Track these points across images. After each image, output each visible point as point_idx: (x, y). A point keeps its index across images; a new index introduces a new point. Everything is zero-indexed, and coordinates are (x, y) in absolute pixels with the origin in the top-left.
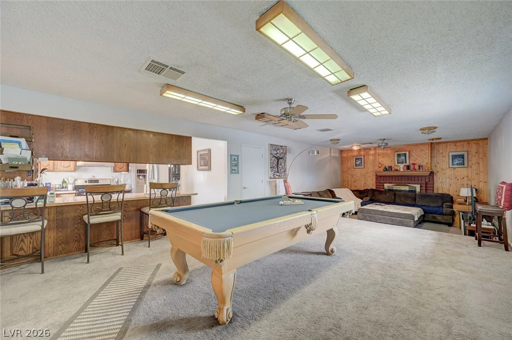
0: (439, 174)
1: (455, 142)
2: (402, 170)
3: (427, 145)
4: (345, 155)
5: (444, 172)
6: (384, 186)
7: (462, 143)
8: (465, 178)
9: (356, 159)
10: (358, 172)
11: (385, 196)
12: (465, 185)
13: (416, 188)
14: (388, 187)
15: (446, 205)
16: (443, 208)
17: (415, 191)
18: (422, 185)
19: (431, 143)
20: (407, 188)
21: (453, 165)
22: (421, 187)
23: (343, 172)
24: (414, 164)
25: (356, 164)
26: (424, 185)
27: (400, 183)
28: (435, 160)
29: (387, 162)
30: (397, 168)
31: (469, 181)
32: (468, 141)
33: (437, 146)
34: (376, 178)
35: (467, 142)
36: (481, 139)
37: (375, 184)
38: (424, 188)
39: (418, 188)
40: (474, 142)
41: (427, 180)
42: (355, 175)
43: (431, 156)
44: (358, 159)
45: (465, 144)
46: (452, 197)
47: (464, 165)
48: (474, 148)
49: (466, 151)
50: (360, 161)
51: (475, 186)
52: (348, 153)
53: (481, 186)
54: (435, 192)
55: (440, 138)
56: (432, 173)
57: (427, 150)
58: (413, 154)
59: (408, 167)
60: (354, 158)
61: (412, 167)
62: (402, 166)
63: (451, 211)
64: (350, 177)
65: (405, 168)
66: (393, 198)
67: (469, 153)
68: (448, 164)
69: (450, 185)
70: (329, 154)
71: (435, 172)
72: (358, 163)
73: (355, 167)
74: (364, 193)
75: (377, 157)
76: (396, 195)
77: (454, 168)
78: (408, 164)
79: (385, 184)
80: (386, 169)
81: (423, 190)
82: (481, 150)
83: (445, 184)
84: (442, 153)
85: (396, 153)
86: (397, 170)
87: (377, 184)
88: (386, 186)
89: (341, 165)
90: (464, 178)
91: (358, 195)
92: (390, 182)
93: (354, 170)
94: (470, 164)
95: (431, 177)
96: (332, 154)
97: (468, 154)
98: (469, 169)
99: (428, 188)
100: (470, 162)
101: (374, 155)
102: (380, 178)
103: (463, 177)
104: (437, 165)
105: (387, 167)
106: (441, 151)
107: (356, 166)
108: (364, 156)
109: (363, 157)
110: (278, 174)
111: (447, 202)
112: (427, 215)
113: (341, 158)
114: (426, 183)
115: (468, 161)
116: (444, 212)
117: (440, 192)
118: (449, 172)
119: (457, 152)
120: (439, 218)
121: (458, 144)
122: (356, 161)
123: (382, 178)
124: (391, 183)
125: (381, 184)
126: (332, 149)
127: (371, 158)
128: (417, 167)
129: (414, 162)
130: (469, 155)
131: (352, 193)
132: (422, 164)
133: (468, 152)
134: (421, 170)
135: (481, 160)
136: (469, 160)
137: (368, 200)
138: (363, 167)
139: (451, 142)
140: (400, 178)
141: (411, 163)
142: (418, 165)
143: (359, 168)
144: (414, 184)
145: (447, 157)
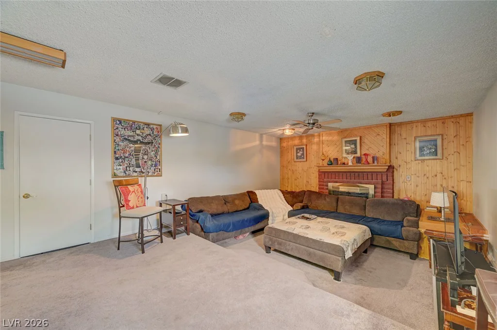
0: (401, 170)
1: (424, 122)
2: (350, 164)
3: (385, 127)
4: (285, 144)
5: (409, 166)
6: (327, 186)
7: (434, 123)
8: (439, 175)
9: (297, 149)
10: (300, 166)
11: (324, 201)
12: (439, 186)
13: (368, 189)
14: (333, 187)
15: (408, 221)
16: (402, 226)
17: (368, 194)
18: (377, 186)
19: (390, 125)
20: (357, 190)
21: (420, 156)
22: (375, 188)
23: (282, 166)
24: (366, 155)
25: (297, 156)
26: (380, 186)
27: (348, 182)
28: (395, 149)
29: (332, 153)
30: (343, 161)
31: (444, 181)
32: (443, 120)
33: (399, 129)
34: (319, 175)
35: (441, 121)
36: (462, 116)
37: (318, 183)
38: (380, 190)
39: (371, 189)
40: (452, 120)
41: (384, 178)
42: (296, 170)
43: (390, 145)
44: (300, 149)
45: (438, 123)
46: (418, 206)
47: (436, 155)
48: (451, 130)
49: (439, 135)
50: (301, 152)
51: (453, 187)
52: (288, 142)
53: (462, 188)
54: (396, 197)
55: (400, 113)
56: (391, 168)
57: (384, 134)
58: (366, 141)
59: (359, 160)
60: (295, 148)
61: (364, 159)
62: (350, 158)
63: (416, 234)
64: (290, 173)
65: (355, 160)
67: (445, 137)
68: (413, 154)
69: (417, 186)
70: (257, 143)
71: (395, 167)
72: (299, 154)
73: (295, 160)
74: (299, 196)
75: (321, 145)
76: (339, 200)
77: (423, 161)
78: (358, 155)
79: (329, 184)
80: (331, 163)
81: (379, 192)
82: (462, 133)
83: (409, 184)
84: (406, 139)
85: (344, 140)
86: (344, 164)
87: (320, 184)
88: (331, 186)
89: (281, 157)
90: (436, 176)
91: (290, 199)
92: (336, 180)
93: (295, 164)
94: (446, 154)
95: (390, 174)
96: (264, 143)
97: (442, 139)
98: (445, 161)
99: (385, 190)
100: (445, 151)
101: (318, 144)
102: (323, 175)
103: (435, 174)
104: (399, 156)
105: (332, 160)
106: (404, 136)
107: (297, 158)
108: (306, 145)
109: (305, 147)
110: (138, 170)
111: (409, 215)
112: (377, 237)
113: (280, 149)
114: (383, 183)
115: (443, 149)
116: (404, 234)
117: (403, 196)
118: (415, 166)
119: (426, 136)
120: (396, 243)
121: (429, 124)
122: (297, 153)
123: (326, 175)
124: (337, 182)
125: (325, 184)
126: (264, 136)
127: (315, 147)
128: (370, 159)
129: (367, 152)
130: (445, 141)
131: (282, 197)
132: (377, 155)
133: (442, 135)
134: (376, 164)
135: (461, 147)
136: (444, 147)
137: (299, 208)
138: (305, 160)
139: (418, 122)
140: (348, 174)
141: (363, 153)
142: (372, 155)
143: (300, 162)
144: (366, 184)
145: (413, 143)
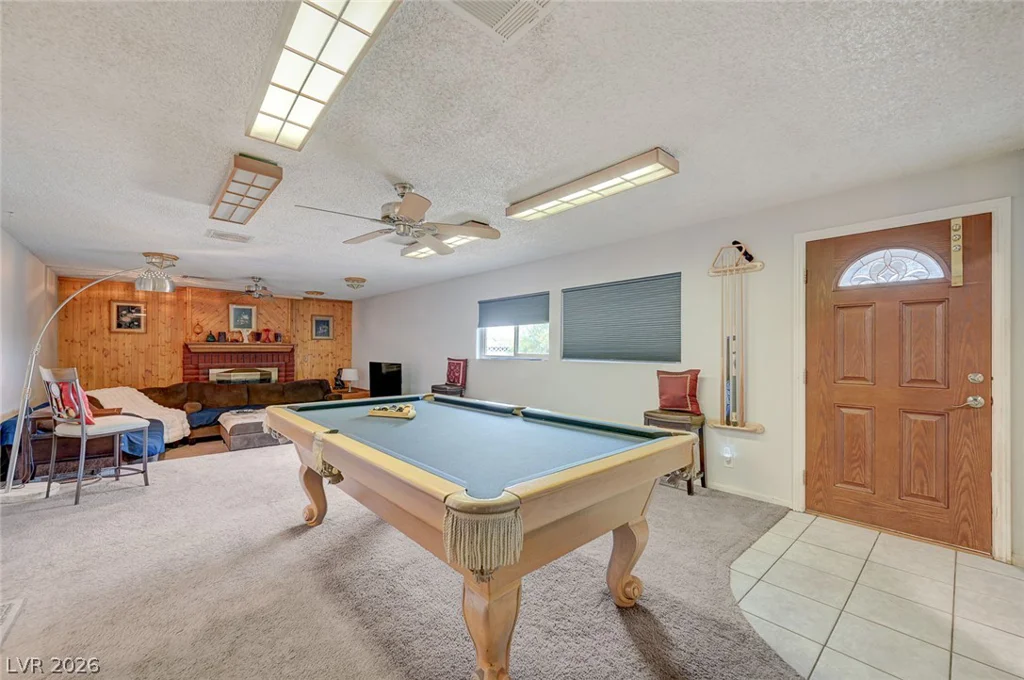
0: (298, 350)
1: (319, 301)
2: (246, 341)
3: (286, 300)
5: (305, 345)
6: (207, 374)
7: (327, 304)
8: (330, 355)
9: (120, 309)
10: (126, 343)
11: (229, 395)
12: (330, 365)
13: (270, 374)
14: (218, 376)
17: (269, 380)
18: (280, 369)
20: (257, 376)
21: (316, 335)
22: (279, 371)
23: (68, 341)
24: (267, 330)
25: (119, 321)
26: (283, 369)
27: (241, 366)
28: (294, 326)
30: (236, 336)
31: (334, 360)
32: (334, 303)
33: (297, 304)
34: (184, 358)
35: (332, 304)
36: (346, 302)
37: (180, 370)
38: (284, 374)
39: (274, 374)
40: (340, 304)
41: (287, 360)
42: (115, 350)
43: (291, 319)
44: (127, 309)
45: (330, 305)
47: (328, 335)
50: (132, 316)
55: (322, 293)
57: (286, 309)
58: (264, 312)
59: (257, 336)
61: (263, 336)
62: (246, 333)
64: (95, 355)
65: (252, 336)
66: (246, 396)
67: (336, 319)
68: (310, 334)
69: (313, 368)
72: (125, 319)
73: (115, 329)
75: (189, 309)
76: (251, 390)
77: (318, 340)
78: (255, 329)
79: (211, 371)
80: (211, 338)
81: (282, 376)
82: (346, 316)
83: (307, 365)
84: (303, 316)
85: (232, 307)
86: (237, 341)
87: (188, 371)
88: (215, 374)
90: (328, 355)
92: (222, 364)
93: (114, 336)
94: (335, 336)
95: (291, 355)
97: (334, 321)
98: (334, 342)
99: (287, 373)
100: (335, 333)
101: (175, 304)
102: (195, 359)
103: (328, 353)
104: (296, 334)
105: (215, 335)
106: (302, 313)
108: (146, 303)
109: (142, 306)
114: (285, 365)
115: (333, 331)
117: (300, 377)
118: (311, 345)
119: (321, 315)
121: (323, 304)
122: (120, 315)
123: (202, 357)
124: (223, 367)
125: (199, 371)
127: (166, 309)
128: (271, 337)
129: (267, 327)
132: (279, 332)
133: (334, 317)
134: (279, 342)
135: (345, 330)
136: (335, 329)
139: (315, 300)
140: (241, 356)
141: (261, 328)
142: (273, 332)
143: (129, 333)
144: (267, 367)
145: (309, 322)
